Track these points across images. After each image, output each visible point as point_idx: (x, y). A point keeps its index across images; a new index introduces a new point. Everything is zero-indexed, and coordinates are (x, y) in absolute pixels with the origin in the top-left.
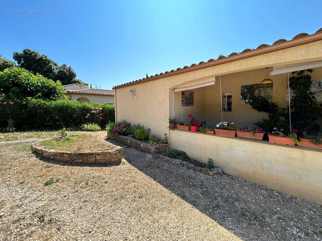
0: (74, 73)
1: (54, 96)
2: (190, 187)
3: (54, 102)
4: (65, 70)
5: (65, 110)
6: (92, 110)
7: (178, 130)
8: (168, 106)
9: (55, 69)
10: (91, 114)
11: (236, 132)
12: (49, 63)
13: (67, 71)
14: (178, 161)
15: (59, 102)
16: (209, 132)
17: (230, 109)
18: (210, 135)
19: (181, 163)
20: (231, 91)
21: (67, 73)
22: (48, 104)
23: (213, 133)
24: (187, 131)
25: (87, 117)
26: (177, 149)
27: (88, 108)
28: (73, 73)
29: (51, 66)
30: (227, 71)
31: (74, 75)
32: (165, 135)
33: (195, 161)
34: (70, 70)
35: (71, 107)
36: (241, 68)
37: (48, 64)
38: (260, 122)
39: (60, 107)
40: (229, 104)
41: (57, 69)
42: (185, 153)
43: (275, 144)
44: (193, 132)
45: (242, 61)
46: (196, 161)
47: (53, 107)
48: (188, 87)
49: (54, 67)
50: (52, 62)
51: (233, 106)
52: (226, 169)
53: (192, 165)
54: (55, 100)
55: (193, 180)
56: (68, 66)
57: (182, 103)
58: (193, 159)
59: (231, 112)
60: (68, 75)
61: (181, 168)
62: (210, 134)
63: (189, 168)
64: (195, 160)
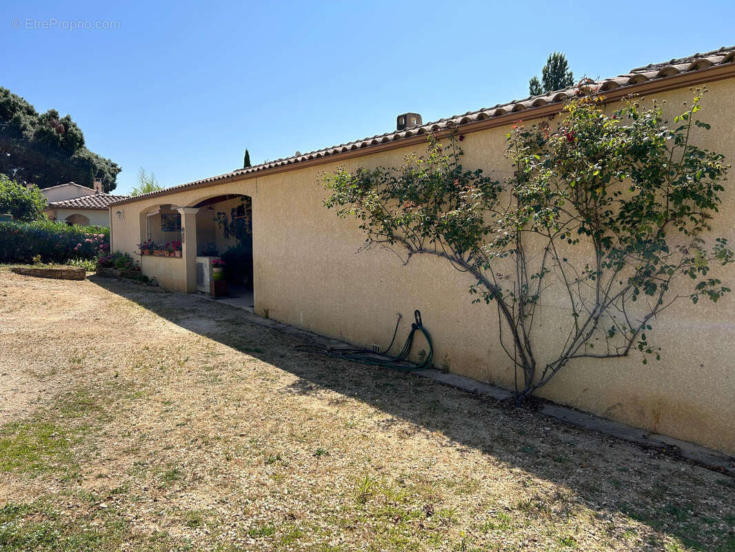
0: (79, 136)
1: (28, 215)
3: (27, 224)
4: (54, 130)
5: (43, 237)
6: (85, 238)
8: (140, 232)
9: (29, 127)
10: (83, 243)
12: (14, 111)
13: (59, 131)
15: (35, 224)
21: (59, 137)
22: (20, 227)
25: (76, 248)
27: (79, 234)
28: (76, 135)
29: (18, 120)
31: (79, 142)
34: (66, 126)
35: (52, 232)
37: (12, 115)
39: (37, 232)
41: (33, 124)
47: (27, 233)
49: (26, 120)
50: (21, 108)
54: (29, 221)
56: (62, 116)
57: (163, 228)
60: (62, 142)
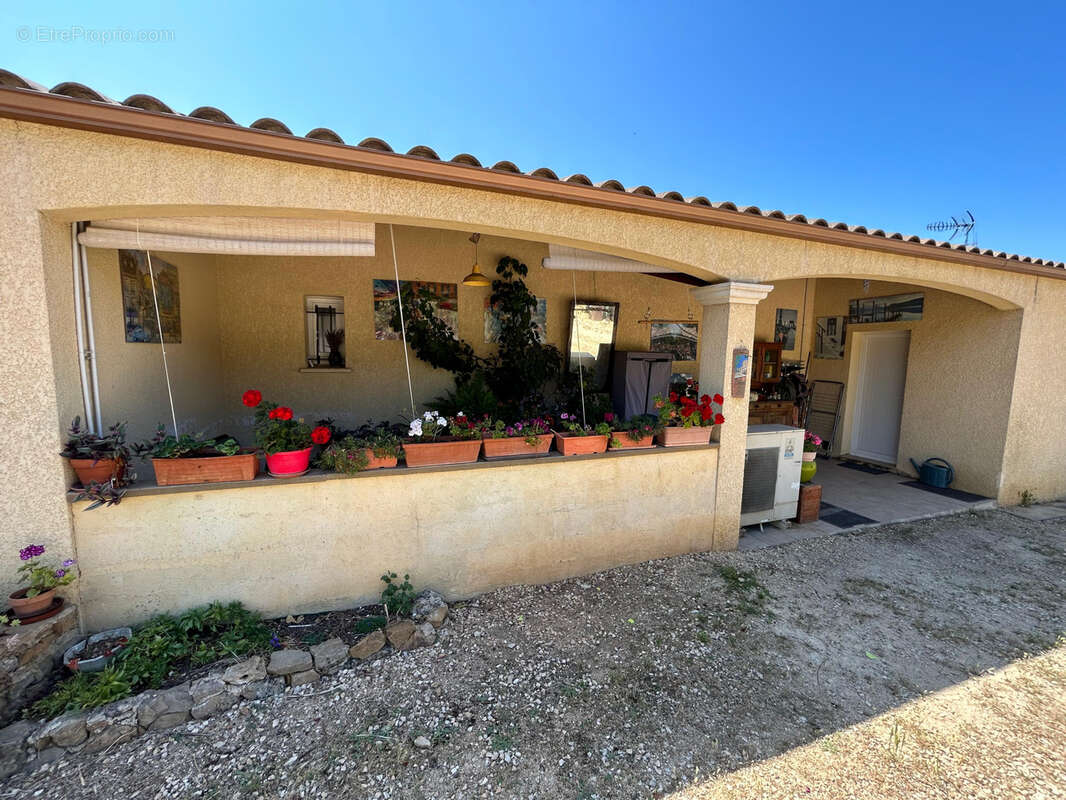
2: (435, 760)
7: (163, 492)
8: (45, 340)
11: (482, 446)
14: (239, 676)
16: (375, 463)
17: (337, 360)
18: (386, 475)
19: (271, 676)
20: (337, 293)
23: (393, 461)
24: (250, 485)
26: (162, 611)
30: (442, 217)
32: (33, 551)
33: (309, 618)
36: (488, 222)
38: (439, 399)
40: (336, 339)
42: (236, 608)
43: (576, 458)
44: (287, 481)
45: (489, 195)
46: (317, 615)
48: (209, 237)
51: (349, 349)
52: (451, 587)
53: (332, 650)
55: (406, 713)
57: (130, 327)
58: (296, 617)
59: (344, 370)
61: (279, 699)
62: (382, 471)
63: (324, 674)
64: (309, 612)
